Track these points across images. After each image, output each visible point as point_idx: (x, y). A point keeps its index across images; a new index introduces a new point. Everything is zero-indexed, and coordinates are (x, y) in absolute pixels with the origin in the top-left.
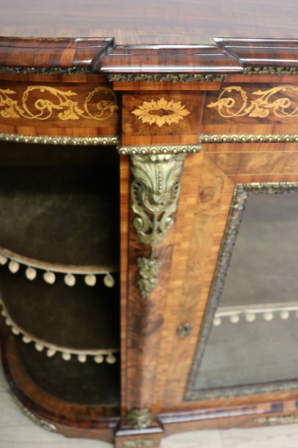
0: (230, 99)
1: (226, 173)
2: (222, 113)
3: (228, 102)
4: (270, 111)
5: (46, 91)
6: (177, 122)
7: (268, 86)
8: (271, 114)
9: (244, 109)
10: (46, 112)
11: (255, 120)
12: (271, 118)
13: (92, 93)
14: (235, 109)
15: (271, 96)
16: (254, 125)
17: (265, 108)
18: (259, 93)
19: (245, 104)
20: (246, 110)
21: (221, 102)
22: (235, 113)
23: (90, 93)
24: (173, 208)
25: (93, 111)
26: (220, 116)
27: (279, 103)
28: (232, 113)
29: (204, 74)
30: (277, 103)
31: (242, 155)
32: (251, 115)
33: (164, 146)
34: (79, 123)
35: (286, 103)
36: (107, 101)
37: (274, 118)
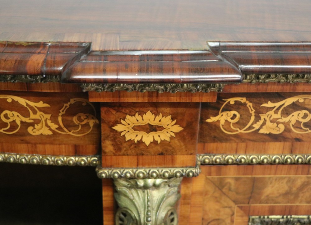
0: (234, 112)
1: (236, 202)
2: (225, 129)
3: (231, 116)
4: (285, 126)
5: (13, 100)
6: (168, 140)
7: (280, 96)
8: (287, 130)
9: (252, 124)
10: (14, 126)
11: (267, 138)
12: (288, 135)
13: (68, 105)
14: (241, 124)
15: (284, 108)
16: (267, 143)
17: (278, 123)
18: (270, 104)
19: (253, 118)
20: (254, 126)
21: (222, 115)
22: (240, 129)
23: (65, 105)
25: (69, 125)
26: (223, 132)
27: (296, 117)
28: (238, 129)
29: (195, 83)
30: (293, 116)
31: (254, 180)
32: (261, 131)
33: (153, 168)
34: (53, 138)
35: (305, 116)
36: (85, 115)
37: (291, 134)
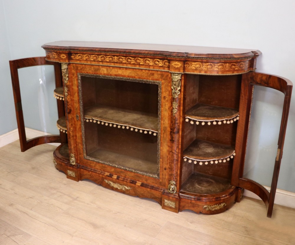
0: (73, 56)
6: (65, 58)
7: (77, 54)
14: (74, 58)
20: (76, 58)
24: (67, 75)
27: (80, 57)
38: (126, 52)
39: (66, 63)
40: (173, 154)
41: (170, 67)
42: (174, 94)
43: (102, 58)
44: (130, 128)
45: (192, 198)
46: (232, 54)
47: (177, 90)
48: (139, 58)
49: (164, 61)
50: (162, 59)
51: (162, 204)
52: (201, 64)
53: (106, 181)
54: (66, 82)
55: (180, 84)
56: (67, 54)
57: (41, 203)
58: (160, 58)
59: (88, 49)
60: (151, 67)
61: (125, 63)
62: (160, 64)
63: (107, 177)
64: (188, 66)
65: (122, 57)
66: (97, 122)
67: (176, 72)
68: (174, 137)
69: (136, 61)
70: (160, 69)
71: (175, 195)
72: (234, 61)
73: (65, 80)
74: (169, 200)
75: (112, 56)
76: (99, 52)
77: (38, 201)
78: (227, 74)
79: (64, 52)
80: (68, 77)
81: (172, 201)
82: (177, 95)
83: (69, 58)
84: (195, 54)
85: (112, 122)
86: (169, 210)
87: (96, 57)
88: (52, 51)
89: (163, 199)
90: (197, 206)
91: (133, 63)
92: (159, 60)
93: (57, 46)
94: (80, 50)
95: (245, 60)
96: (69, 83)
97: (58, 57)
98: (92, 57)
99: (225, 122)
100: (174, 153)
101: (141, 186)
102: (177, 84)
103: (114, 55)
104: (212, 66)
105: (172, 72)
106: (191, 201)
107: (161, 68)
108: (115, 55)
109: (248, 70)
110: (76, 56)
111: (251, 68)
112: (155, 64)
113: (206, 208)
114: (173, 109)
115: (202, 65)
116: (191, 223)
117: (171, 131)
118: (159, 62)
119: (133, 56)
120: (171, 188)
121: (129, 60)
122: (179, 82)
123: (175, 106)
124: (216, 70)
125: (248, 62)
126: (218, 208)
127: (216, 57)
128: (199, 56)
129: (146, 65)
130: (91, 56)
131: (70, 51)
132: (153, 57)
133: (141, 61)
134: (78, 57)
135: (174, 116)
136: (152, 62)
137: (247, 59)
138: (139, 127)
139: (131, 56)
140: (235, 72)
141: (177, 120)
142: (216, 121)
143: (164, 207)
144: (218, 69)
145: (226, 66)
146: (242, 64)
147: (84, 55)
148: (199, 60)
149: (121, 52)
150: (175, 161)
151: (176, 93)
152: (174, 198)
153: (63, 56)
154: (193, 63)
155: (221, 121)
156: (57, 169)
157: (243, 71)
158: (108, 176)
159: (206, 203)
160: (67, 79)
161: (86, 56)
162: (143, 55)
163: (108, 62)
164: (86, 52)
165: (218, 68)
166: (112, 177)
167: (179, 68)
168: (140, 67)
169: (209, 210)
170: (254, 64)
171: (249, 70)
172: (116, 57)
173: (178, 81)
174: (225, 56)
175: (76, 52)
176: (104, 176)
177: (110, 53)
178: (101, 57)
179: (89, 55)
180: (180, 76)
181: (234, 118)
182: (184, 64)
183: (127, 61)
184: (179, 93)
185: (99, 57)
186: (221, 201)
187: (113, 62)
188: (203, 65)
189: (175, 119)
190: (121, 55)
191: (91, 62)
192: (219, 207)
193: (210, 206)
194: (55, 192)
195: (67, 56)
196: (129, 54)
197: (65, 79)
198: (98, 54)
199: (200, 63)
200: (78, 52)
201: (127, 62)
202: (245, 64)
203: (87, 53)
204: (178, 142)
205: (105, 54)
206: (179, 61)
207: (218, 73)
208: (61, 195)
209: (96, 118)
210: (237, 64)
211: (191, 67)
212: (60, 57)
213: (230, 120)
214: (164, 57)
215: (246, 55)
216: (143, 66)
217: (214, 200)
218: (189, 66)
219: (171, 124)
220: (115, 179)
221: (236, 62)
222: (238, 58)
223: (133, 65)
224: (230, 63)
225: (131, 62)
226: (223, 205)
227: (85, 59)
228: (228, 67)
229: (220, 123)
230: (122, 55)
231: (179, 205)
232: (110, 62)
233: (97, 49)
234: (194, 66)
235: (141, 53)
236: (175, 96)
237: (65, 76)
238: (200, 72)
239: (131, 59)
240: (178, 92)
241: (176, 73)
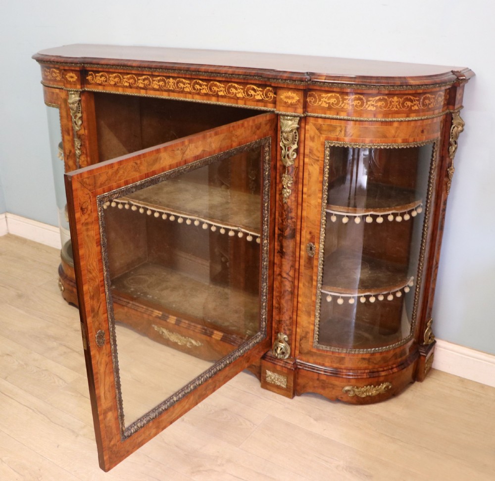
0: (91, 76)
4: (101, 81)
6: (75, 81)
7: (98, 72)
9: (95, 80)
14: (93, 80)
15: (100, 76)
24: (79, 115)
26: (89, 82)
27: (103, 78)
32: (97, 82)
37: (103, 84)
38: (190, 71)
39: (76, 91)
40: (283, 279)
41: (277, 103)
42: (284, 157)
43: (146, 82)
44: (201, 223)
45: (321, 371)
46: (405, 78)
47: (291, 151)
48: (215, 83)
49: (266, 90)
50: (263, 86)
51: (262, 379)
52: (340, 97)
53: (156, 328)
54: (77, 128)
55: (297, 137)
56: (79, 73)
57: (25, 366)
58: (257, 82)
59: (116, 62)
60: (239, 101)
61: (190, 93)
62: (258, 95)
63: (158, 320)
64: (314, 100)
65: (184, 80)
66: (138, 210)
67: (288, 113)
68: (285, 244)
69: (210, 89)
70: (257, 105)
71: (286, 362)
72: (411, 92)
73: (76, 124)
74: (274, 371)
75: (164, 78)
76: (140, 69)
77: (21, 362)
78: (395, 118)
79: (73, 69)
80: (81, 118)
81: (280, 373)
82: (292, 159)
83: (83, 81)
84: (327, 76)
85: (168, 210)
86: (275, 392)
87: (134, 78)
88: (51, 66)
89: (262, 369)
90: (331, 386)
91: (205, 92)
92: (255, 87)
93: (60, 57)
94: (102, 65)
95: (435, 90)
96: (83, 130)
97: (63, 78)
98: (127, 78)
99: (391, 218)
100: (285, 278)
101: (221, 340)
102: (290, 138)
103: (168, 75)
104: (363, 103)
105: (280, 113)
106: (318, 376)
107: (260, 104)
108: (170, 75)
109: (443, 111)
110: (96, 76)
111: (451, 107)
112: (248, 95)
113: (349, 391)
114: (283, 188)
115: (341, 100)
116: (316, 420)
117: (280, 232)
118: (256, 92)
119: (204, 78)
120: (279, 349)
121: (198, 87)
122: (295, 133)
123: (287, 184)
124: (371, 110)
125: (442, 93)
126: (373, 392)
127: (370, 82)
128: (334, 80)
129: (230, 98)
130: (125, 77)
131: (83, 67)
132: (243, 81)
133: (220, 89)
134: (99, 79)
135: (285, 203)
136: (242, 91)
137: (440, 87)
138: (218, 223)
139: (201, 77)
140: (412, 115)
141: (291, 212)
142: (372, 216)
143: (266, 385)
144: (374, 109)
145: (393, 102)
146: (429, 99)
147: (111, 75)
148: (335, 90)
149: (180, 69)
150: (286, 294)
151: (288, 155)
152: (284, 368)
153: (72, 77)
154: (324, 95)
155: (382, 216)
156: (65, 299)
157: (431, 112)
158: (159, 318)
159: (349, 382)
160: (80, 122)
161: (115, 77)
162: (223, 77)
163: (157, 90)
164: (114, 69)
165: (376, 106)
166: (166, 321)
167: (295, 105)
168: (218, 101)
169: (356, 396)
170: (458, 97)
171: (446, 109)
172: (171, 80)
173: (292, 131)
174: (390, 81)
175: (96, 68)
176: (151, 318)
177: (161, 72)
178: (144, 80)
179: (119, 75)
180: (298, 121)
181: (413, 210)
182: (305, 96)
183: (194, 89)
184: (295, 156)
185: (140, 79)
186: (382, 379)
187: (165, 91)
188: (344, 99)
189: (287, 209)
190: (181, 76)
191: (125, 89)
192: (377, 390)
193: (357, 388)
194: (55, 344)
195: (78, 77)
196: (197, 75)
197: (75, 122)
198: (138, 73)
199: (338, 95)
200: (100, 69)
201: (194, 91)
202: (434, 98)
203: (117, 71)
204: (293, 256)
205: (150, 73)
206: (296, 90)
207: (375, 116)
208: (65, 353)
209: (137, 201)
210: (417, 98)
211: (320, 103)
212: (66, 79)
213: (402, 215)
214: (266, 81)
215: (437, 80)
216: (225, 100)
217: (365, 377)
218: (316, 101)
219: (278, 219)
220: (172, 324)
221: (416, 94)
222: (419, 85)
223: (205, 97)
224: (399, 95)
225: (200, 89)
226: (384, 386)
227: (112, 83)
228: (397, 104)
229: (380, 220)
230: (184, 76)
231: (295, 384)
232: (160, 90)
233: (134, 64)
234: (325, 102)
235: (218, 73)
236: (286, 163)
237: (75, 117)
238: (338, 114)
239: (201, 85)
240: (294, 154)
241: (288, 116)
